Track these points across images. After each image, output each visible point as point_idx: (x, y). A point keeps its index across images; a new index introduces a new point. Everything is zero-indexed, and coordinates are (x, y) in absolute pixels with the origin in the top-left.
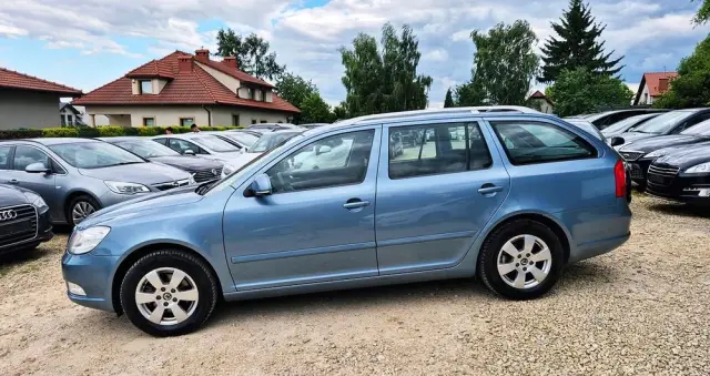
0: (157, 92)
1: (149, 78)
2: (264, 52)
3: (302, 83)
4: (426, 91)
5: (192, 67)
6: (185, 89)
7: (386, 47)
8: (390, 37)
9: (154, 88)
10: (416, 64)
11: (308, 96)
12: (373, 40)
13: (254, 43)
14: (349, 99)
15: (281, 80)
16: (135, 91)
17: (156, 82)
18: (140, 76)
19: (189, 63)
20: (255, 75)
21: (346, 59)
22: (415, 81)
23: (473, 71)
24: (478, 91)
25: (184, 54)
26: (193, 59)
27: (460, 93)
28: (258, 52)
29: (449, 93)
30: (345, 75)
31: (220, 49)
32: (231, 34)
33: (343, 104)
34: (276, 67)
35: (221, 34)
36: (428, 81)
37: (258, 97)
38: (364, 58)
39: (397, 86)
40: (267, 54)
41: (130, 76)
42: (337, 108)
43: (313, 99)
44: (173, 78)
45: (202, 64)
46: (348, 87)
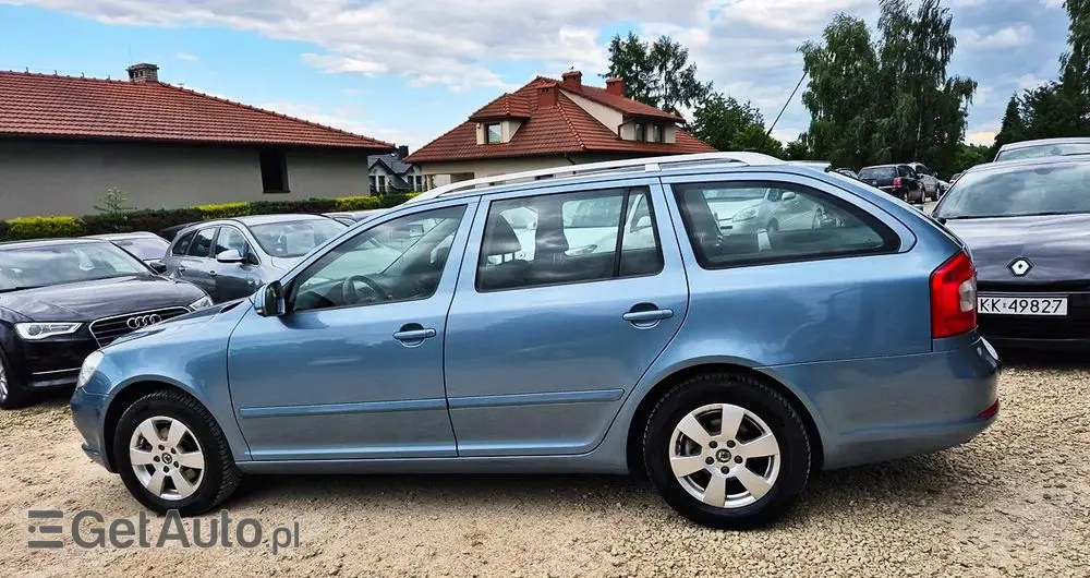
0: (506, 139)
1: (497, 120)
2: (677, 66)
3: (736, 108)
4: (962, 105)
5: (556, 100)
6: (550, 129)
7: (887, 34)
8: (896, 16)
9: (503, 133)
10: (945, 60)
11: (742, 130)
12: (862, 24)
13: (665, 52)
14: (814, 129)
15: (703, 106)
16: (480, 140)
17: (506, 125)
18: (486, 118)
19: (551, 95)
20: (660, 105)
21: (812, 61)
22: (941, 88)
23: (1063, 60)
24: (1070, 97)
25: (548, 81)
26: (558, 85)
27: (1033, 103)
28: (670, 65)
29: (1013, 105)
30: (809, 90)
31: (612, 68)
32: (633, 40)
33: (803, 136)
34: (697, 87)
35: (616, 44)
36: (967, 88)
37: (651, 137)
38: (844, 58)
39: (905, 101)
40: (683, 69)
41: (474, 119)
42: (792, 145)
43: (749, 133)
44: (529, 118)
45: (571, 92)
46: (814, 109)
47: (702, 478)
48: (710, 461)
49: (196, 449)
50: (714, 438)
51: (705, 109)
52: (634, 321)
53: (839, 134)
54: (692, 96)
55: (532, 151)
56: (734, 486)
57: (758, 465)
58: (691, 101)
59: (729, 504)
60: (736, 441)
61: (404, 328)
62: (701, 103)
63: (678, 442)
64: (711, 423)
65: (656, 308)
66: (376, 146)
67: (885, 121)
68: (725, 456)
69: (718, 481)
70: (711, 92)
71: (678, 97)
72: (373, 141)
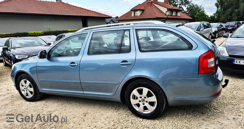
0: (139, 15)
1: (137, 10)
3: (197, 7)
5: (151, 5)
6: (149, 12)
9: (138, 13)
15: (189, 6)
16: (133, 15)
18: (134, 10)
19: (150, 4)
20: (178, 6)
25: (150, 1)
26: (152, 2)
30: (217, 2)
33: (214, 14)
37: (174, 14)
41: (131, 10)
42: (211, 16)
43: (200, 13)
44: (144, 10)
45: (155, 3)
46: (218, 7)
47: (138, 105)
48: (140, 101)
49: (32, 87)
50: (141, 96)
51: (189, 7)
52: (122, 65)
53: (223, 13)
54: (187, 4)
55: (144, 18)
56: (145, 108)
57: (152, 104)
58: (186, 5)
59: (144, 112)
60: (146, 97)
61: (71, 63)
62: (188, 6)
63: (133, 96)
64: (140, 92)
65: (127, 62)
66: (107, 17)
67: (237, 10)
68: (143, 100)
69: (142, 106)
70: (191, 3)
71: (183, 4)
72: (107, 15)
